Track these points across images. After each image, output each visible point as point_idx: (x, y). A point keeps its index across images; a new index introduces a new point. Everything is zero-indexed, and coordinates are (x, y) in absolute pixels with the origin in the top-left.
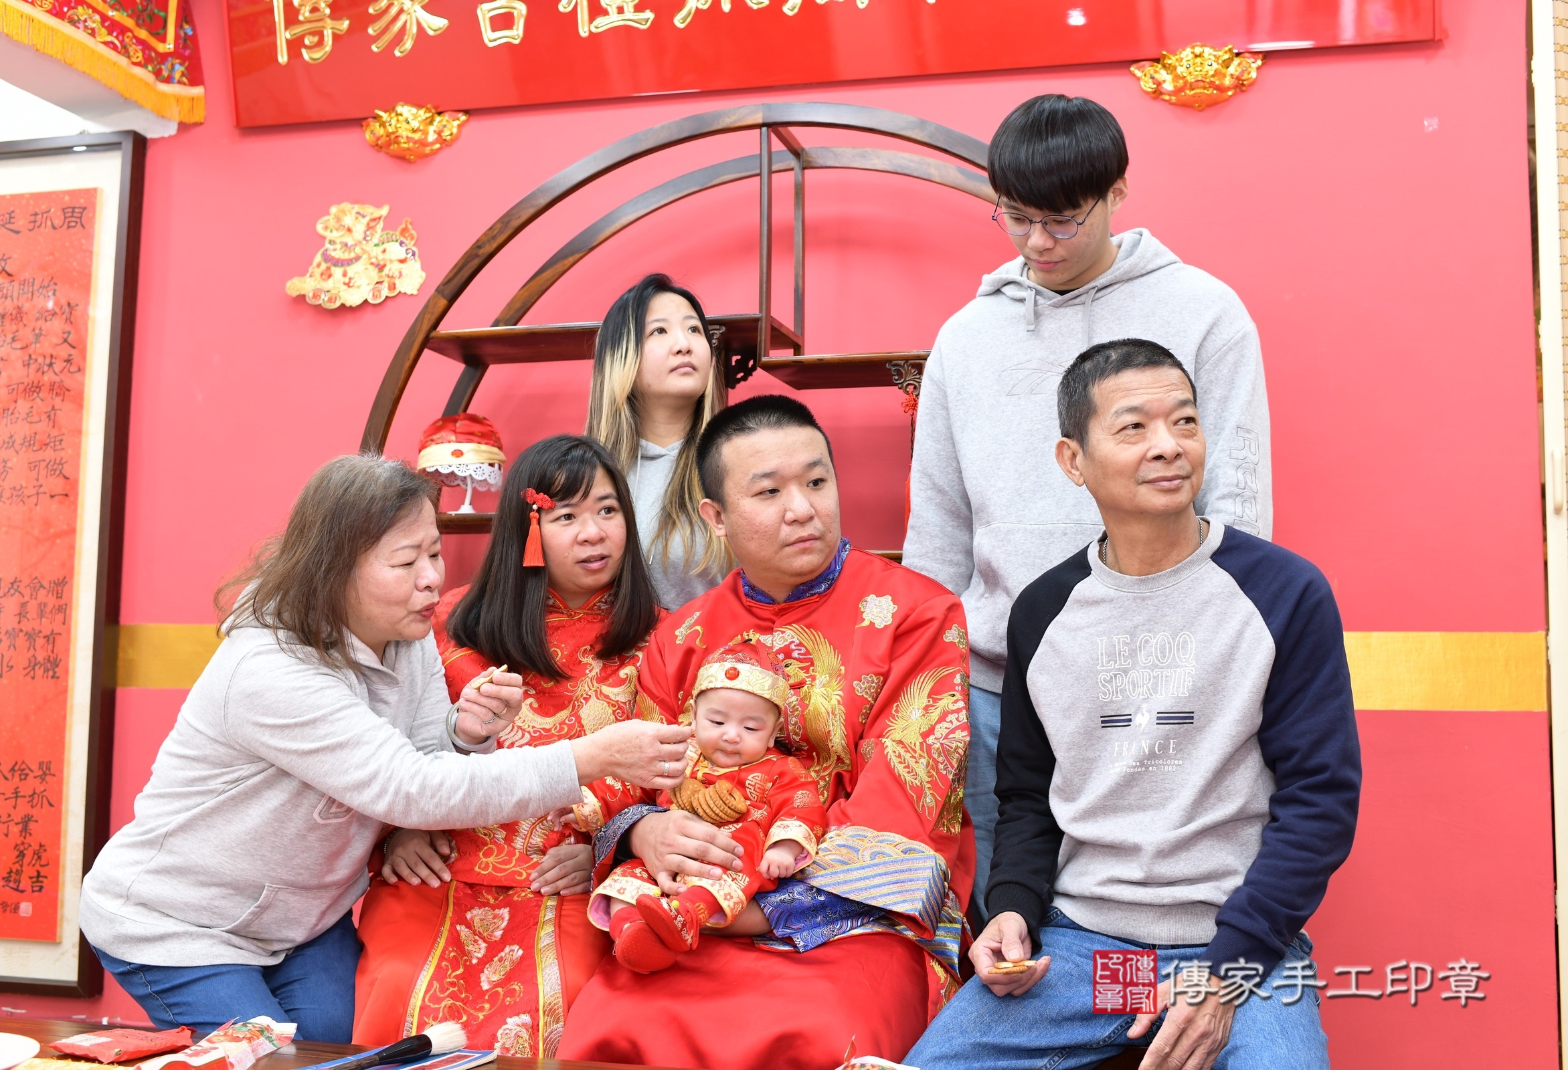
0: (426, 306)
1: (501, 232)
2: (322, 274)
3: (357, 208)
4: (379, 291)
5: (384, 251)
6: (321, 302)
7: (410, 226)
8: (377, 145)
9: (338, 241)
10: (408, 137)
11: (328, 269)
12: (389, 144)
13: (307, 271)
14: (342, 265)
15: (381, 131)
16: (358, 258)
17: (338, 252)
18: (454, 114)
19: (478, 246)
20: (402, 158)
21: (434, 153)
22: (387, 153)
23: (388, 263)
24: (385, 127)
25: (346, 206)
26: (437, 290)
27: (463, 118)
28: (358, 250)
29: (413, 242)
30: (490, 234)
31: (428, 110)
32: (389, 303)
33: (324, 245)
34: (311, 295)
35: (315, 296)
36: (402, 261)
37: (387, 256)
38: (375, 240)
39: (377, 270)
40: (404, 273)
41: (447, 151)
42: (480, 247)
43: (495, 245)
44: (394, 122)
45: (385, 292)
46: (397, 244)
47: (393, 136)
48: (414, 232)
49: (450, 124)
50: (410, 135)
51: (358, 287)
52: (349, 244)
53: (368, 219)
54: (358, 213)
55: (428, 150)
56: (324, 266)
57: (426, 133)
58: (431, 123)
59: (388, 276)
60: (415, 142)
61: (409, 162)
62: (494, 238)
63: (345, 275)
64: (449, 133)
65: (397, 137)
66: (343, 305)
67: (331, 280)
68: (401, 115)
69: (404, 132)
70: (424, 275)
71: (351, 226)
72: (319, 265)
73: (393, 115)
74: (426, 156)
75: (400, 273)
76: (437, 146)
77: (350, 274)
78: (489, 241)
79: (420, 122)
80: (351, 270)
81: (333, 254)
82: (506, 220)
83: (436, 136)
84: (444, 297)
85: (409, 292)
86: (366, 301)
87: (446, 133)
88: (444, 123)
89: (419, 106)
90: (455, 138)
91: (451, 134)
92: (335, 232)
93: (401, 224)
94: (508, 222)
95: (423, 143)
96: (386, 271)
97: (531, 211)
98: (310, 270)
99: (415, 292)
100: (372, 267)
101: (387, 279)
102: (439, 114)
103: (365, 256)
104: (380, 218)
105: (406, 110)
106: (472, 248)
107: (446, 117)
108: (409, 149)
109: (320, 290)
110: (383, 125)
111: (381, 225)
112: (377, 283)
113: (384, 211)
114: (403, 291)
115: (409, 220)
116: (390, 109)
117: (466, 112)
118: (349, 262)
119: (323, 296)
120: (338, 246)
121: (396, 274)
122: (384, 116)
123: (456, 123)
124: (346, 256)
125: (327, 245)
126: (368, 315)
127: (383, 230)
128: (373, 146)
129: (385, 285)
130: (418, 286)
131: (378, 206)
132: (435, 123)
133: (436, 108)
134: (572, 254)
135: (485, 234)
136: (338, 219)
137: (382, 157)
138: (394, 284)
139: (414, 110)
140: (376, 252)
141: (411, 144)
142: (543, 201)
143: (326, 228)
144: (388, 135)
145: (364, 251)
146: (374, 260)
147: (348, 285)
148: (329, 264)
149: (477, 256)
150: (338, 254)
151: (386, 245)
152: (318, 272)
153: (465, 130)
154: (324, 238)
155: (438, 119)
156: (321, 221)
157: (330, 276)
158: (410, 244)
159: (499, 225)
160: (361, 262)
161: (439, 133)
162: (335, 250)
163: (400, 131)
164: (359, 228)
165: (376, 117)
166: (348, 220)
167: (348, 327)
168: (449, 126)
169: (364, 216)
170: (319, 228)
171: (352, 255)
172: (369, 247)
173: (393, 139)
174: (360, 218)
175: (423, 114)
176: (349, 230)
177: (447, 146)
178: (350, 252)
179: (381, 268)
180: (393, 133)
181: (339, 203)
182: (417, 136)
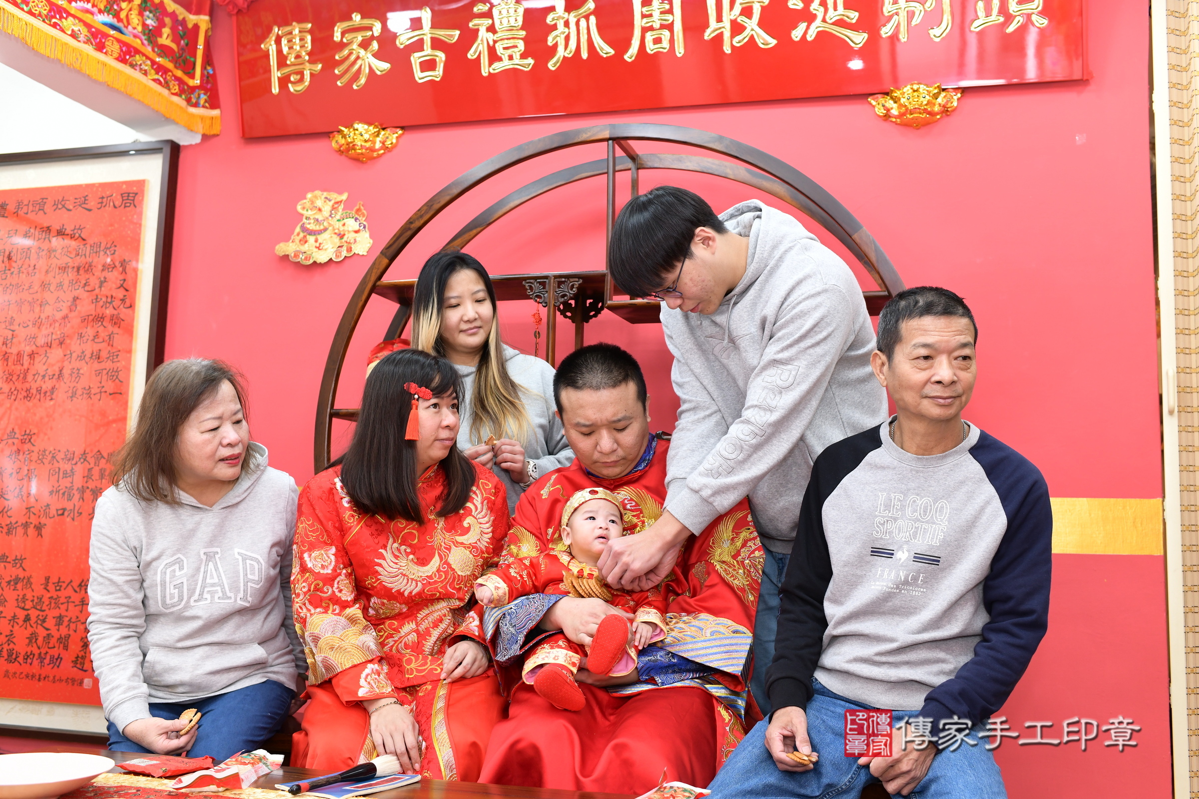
0: (374, 264)
1: (426, 212)
2: (300, 241)
3: (325, 194)
4: (340, 253)
5: (344, 225)
6: (299, 260)
7: (362, 208)
8: (340, 151)
9: (312, 217)
10: (361, 145)
11: (305, 237)
12: (348, 150)
13: (290, 239)
14: (315, 234)
15: (342, 141)
16: (325, 230)
17: (312, 225)
18: (394, 129)
19: (410, 222)
20: (357, 159)
21: (380, 156)
22: (347, 156)
23: (346, 233)
24: (345, 138)
25: (318, 193)
26: (381, 252)
27: (400, 132)
28: (326, 224)
29: (364, 219)
30: (419, 214)
31: (376, 127)
32: (347, 261)
33: (302, 220)
34: (293, 255)
35: (296, 256)
36: (356, 232)
37: (346, 228)
38: (338, 217)
39: (338, 238)
40: (358, 239)
41: (389, 155)
42: (411, 223)
43: (422, 222)
44: (352, 135)
45: (344, 253)
46: (353, 220)
47: (351, 145)
48: (364, 212)
49: (392, 137)
50: (363, 144)
51: (326, 250)
52: (320, 219)
53: (333, 202)
54: (326, 198)
55: (375, 154)
56: (302, 235)
57: (374, 143)
58: (378, 135)
59: (347, 242)
60: (367, 149)
61: (362, 162)
62: (421, 216)
63: (316, 241)
64: (390, 142)
65: (354, 145)
66: (315, 262)
67: (306, 245)
68: (357, 130)
69: (359, 142)
70: (371, 241)
71: (321, 207)
72: (298, 234)
73: (351, 130)
74: (375, 158)
75: (355, 240)
76: (382, 152)
77: (320, 241)
78: (418, 219)
79: (370, 135)
80: (321, 238)
81: (308, 226)
82: (430, 204)
83: (381, 145)
84: (386, 257)
85: (361, 253)
86: (331, 259)
87: (388, 143)
88: (387, 135)
89: (370, 124)
90: (394, 146)
91: (392, 143)
92: (309, 211)
93: (356, 206)
94: (432, 205)
95: (372, 150)
96: (345, 238)
97: (448, 198)
98: (292, 237)
99: (365, 254)
100: (336, 236)
101: (345, 244)
102: (384, 129)
103: (331, 228)
104: (341, 202)
105: (360, 127)
106: (406, 224)
107: (388, 132)
108: (362, 154)
109: (300, 252)
110: (344, 136)
111: (342, 206)
112: (339, 247)
113: (344, 197)
114: (356, 253)
115: (362, 203)
116: (349, 125)
117: (402, 128)
118: (320, 232)
119: (301, 256)
120: (312, 221)
121: (352, 241)
122: (345, 130)
123: (396, 135)
124: (317, 228)
125: (304, 220)
126: (332, 269)
127: (343, 210)
128: (337, 151)
129: (345, 248)
130: (367, 249)
131: (340, 193)
132: (381, 136)
133: (381, 125)
134: (476, 227)
135: (415, 214)
136: (312, 202)
137: (343, 158)
138: (351, 248)
139: (366, 127)
140: (338, 225)
141: (364, 150)
142: (456, 191)
143: (304, 208)
144: (348, 144)
145: (330, 225)
146: (336, 231)
147: (318, 248)
148: (305, 234)
149: (410, 229)
150: (311, 227)
151: (345, 220)
152: (297, 239)
153: (401, 140)
154: (302, 215)
155: (383, 133)
156: (300, 203)
157: (306, 242)
158: (362, 219)
159: (425, 208)
160: (328, 232)
161: (383, 143)
162: (309, 224)
163: (356, 141)
164: (327, 209)
165: (340, 131)
166: (319, 203)
167: (318, 277)
168: (390, 138)
169: (330, 200)
170: (299, 208)
171: (322, 227)
172: (333, 222)
173: (351, 147)
174: (327, 201)
175: (372, 129)
176: (320, 210)
177: (389, 151)
178: (320, 225)
179: (341, 236)
180: (351, 142)
181: (313, 191)
182: (368, 145)
